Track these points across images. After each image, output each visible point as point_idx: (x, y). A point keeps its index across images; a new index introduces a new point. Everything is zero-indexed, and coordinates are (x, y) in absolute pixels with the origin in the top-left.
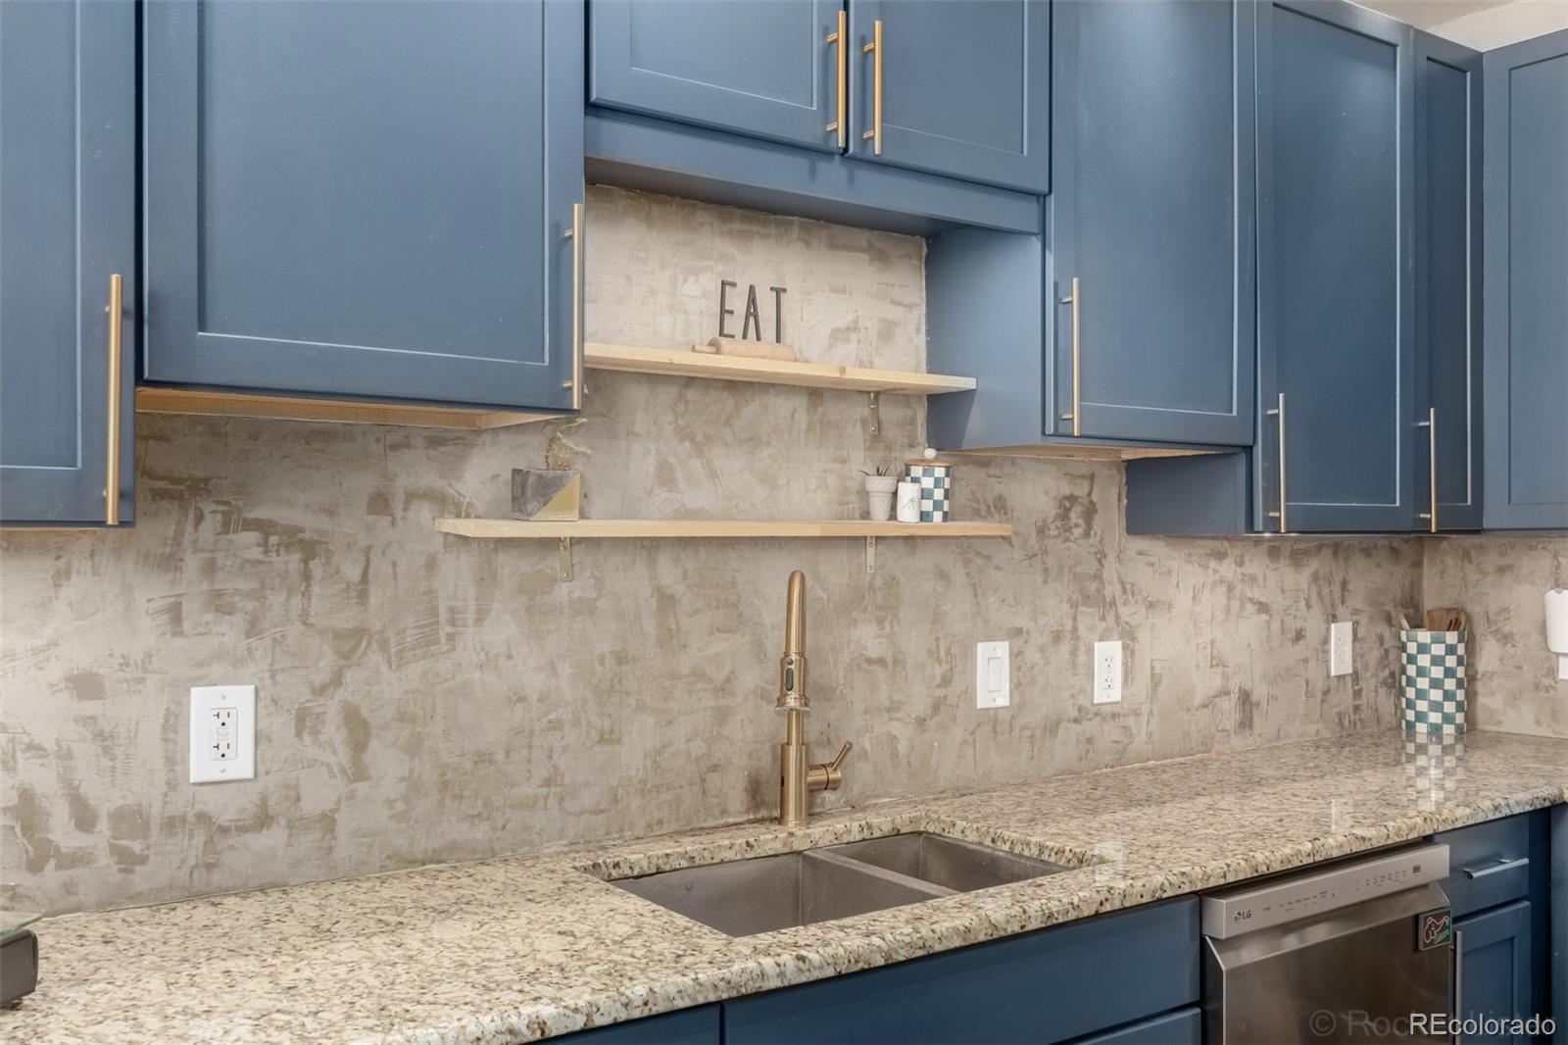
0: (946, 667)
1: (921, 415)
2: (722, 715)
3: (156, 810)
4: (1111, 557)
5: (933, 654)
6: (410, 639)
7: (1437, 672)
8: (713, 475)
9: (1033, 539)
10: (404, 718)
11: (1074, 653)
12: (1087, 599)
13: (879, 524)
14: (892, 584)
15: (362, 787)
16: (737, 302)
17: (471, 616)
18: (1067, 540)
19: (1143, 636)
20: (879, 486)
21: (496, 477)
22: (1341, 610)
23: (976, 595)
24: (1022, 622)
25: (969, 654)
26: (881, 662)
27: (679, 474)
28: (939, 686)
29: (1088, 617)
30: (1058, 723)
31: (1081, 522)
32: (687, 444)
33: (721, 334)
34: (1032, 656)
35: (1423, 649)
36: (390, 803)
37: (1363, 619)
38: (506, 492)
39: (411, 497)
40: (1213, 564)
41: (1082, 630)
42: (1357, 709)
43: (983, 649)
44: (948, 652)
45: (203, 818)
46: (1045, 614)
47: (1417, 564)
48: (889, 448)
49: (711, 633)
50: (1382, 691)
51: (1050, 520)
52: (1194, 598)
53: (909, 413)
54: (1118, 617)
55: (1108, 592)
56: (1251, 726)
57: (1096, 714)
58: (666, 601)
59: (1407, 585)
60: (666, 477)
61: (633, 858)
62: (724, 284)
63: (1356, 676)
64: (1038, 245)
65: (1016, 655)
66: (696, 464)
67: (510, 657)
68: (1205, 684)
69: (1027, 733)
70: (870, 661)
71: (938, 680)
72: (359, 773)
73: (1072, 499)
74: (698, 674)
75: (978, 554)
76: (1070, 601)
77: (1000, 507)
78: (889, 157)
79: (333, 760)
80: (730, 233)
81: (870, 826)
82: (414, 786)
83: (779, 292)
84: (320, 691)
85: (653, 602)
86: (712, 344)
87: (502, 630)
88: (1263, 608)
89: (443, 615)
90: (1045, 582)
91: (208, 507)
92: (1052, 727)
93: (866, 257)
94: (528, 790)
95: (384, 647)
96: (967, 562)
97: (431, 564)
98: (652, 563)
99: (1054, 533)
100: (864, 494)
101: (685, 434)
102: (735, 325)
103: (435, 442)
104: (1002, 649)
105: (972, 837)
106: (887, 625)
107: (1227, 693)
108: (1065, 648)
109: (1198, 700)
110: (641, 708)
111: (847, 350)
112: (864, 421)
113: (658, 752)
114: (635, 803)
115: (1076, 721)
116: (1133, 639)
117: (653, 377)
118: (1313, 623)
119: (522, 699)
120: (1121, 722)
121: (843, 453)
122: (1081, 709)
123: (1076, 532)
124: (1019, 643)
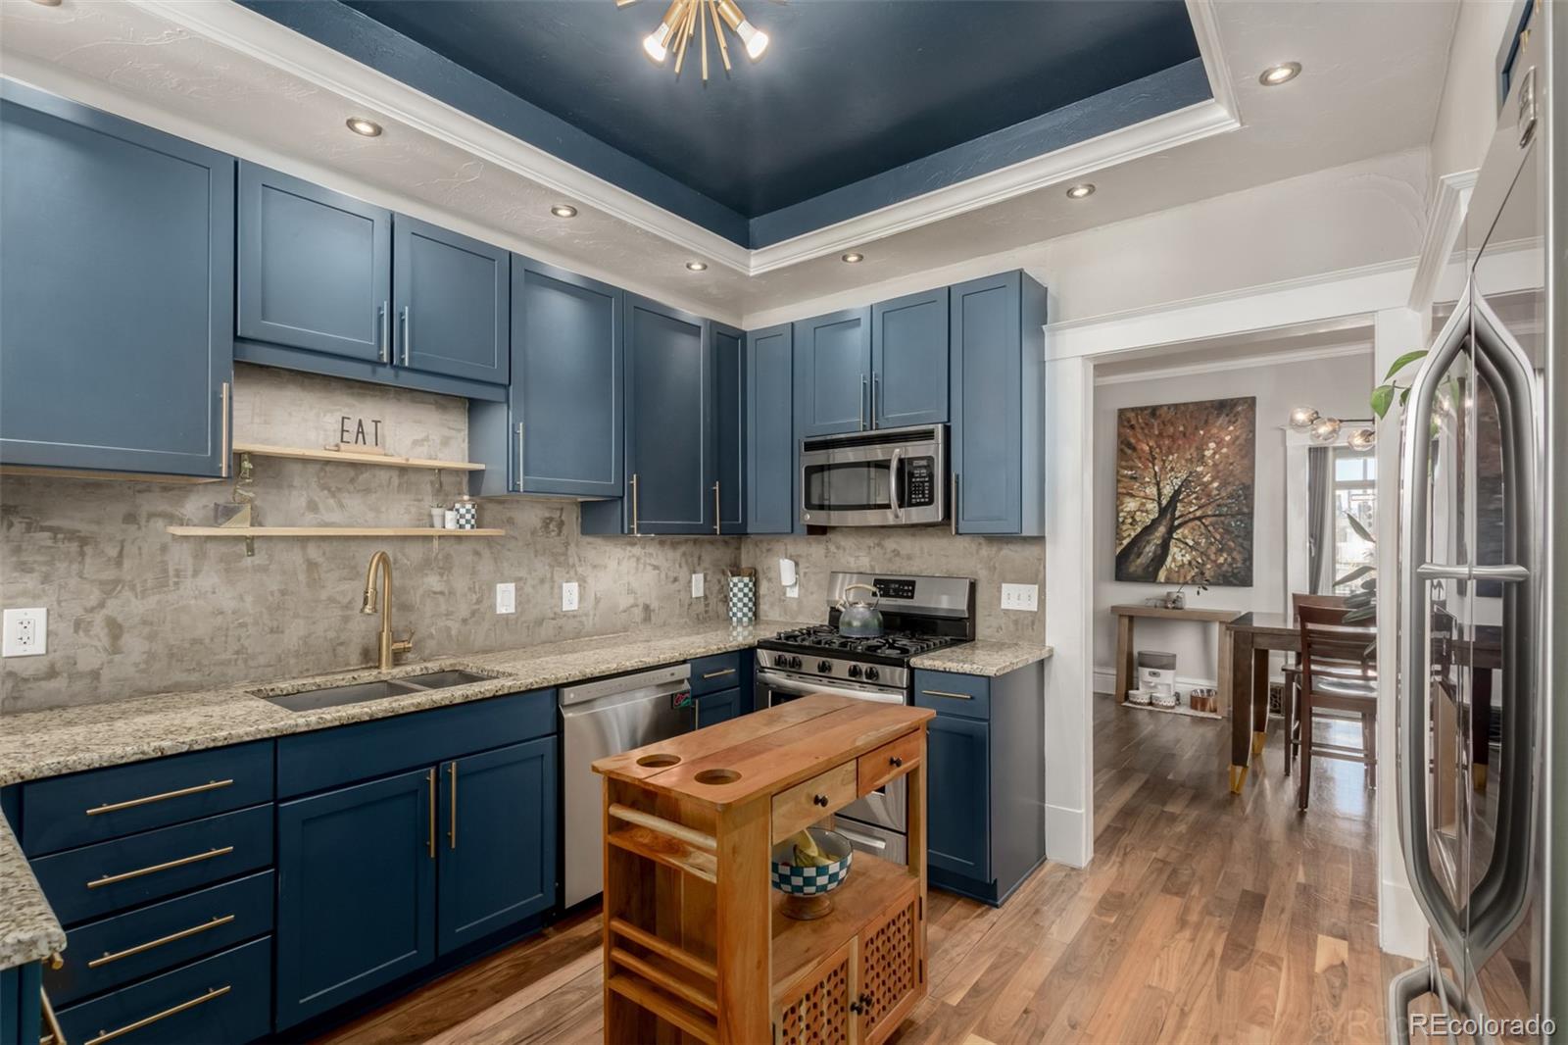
0: (478, 595)
1: (465, 480)
2: (346, 619)
4: (572, 545)
5: (472, 589)
6: (149, 584)
7: (741, 595)
8: (341, 506)
9: (529, 537)
10: (145, 623)
11: (552, 588)
12: (560, 564)
13: (437, 531)
14: (448, 557)
15: (117, 658)
16: (352, 426)
17: (190, 573)
18: (547, 537)
19: (590, 581)
20: (436, 512)
21: (205, 507)
22: (698, 568)
23: (496, 563)
24: (523, 573)
25: (492, 590)
26: (442, 593)
27: (321, 506)
28: (476, 604)
29: (559, 573)
30: (543, 620)
31: (556, 529)
32: (326, 492)
33: (342, 441)
34: (528, 589)
35: (735, 585)
36: (136, 665)
37: (710, 572)
38: (212, 513)
39: (151, 516)
40: (629, 548)
41: (556, 578)
42: (706, 612)
43: (500, 587)
44: (480, 588)
45: (11, 674)
46: (535, 571)
47: (739, 548)
48: (447, 495)
49: (340, 580)
50: (720, 604)
51: (538, 528)
52: (618, 563)
53: (458, 479)
54: (576, 571)
55: (571, 561)
56: (650, 619)
57: (564, 616)
58: (312, 565)
59: (733, 555)
60: (313, 507)
61: (283, 686)
62: (343, 418)
63: (706, 597)
64: (506, 408)
65: (519, 589)
66: (331, 501)
67: (214, 593)
68: (625, 601)
69: (525, 625)
70: (435, 593)
71: (474, 601)
72: (115, 649)
73: (551, 519)
74: (331, 600)
75: (497, 543)
76: (549, 564)
77: (510, 521)
78: (416, 366)
79: (98, 644)
80: (353, 394)
82: (151, 656)
83: (377, 422)
84: (90, 610)
85: (304, 567)
86: (337, 445)
87: (209, 580)
88: (656, 567)
89: (171, 573)
90: (536, 556)
92: (540, 622)
93: (433, 407)
94: (228, 656)
95: (133, 588)
96: (490, 547)
97: (164, 549)
98: (304, 548)
99: (540, 534)
100: (431, 516)
101: (325, 487)
102: (350, 437)
103: (165, 489)
104: (511, 587)
105: (474, 670)
106: (445, 576)
107: (637, 606)
108: (547, 586)
109: (621, 608)
110: (296, 616)
111: (424, 449)
112: (432, 483)
113: (307, 637)
114: (292, 661)
115: (553, 619)
116: (585, 582)
117: (305, 461)
118: (683, 573)
119: (222, 613)
120: (578, 619)
121: (420, 497)
122: (555, 613)
123: (553, 534)
124: (521, 584)
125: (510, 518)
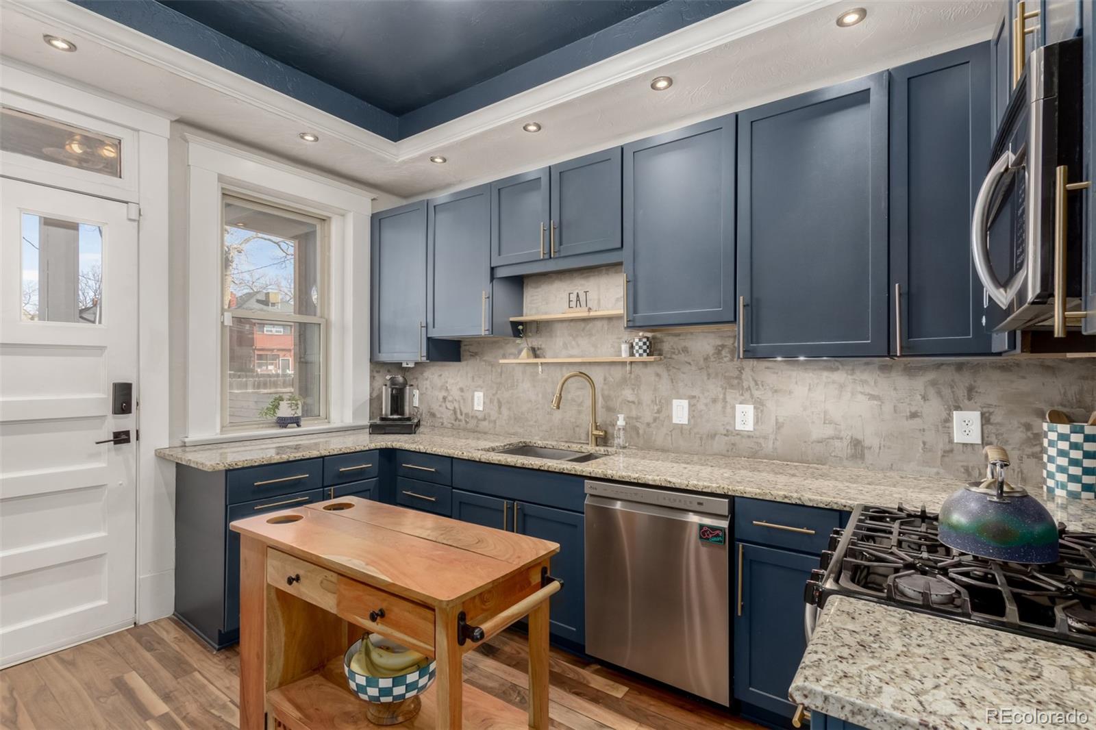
0: (659, 407)
2: (579, 412)
3: (470, 412)
4: (748, 369)
5: (654, 402)
6: (509, 385)
8: (578, 345)
9: (702, 362)
10: (508, 402)
11: (724, 408)
12: (732, 387)
14: (638, 377)
15: (501, 416)
16: (573, 297)
18: (720, 363)
19: (770, 405)
22: (966, 404)
23: (672, 382)
24: (696, 393)
25: (669, 403)
26: (633, 402)
27: (569, 346)
28: (656, 413)
29: (731, 395)
30: (715, 435)
31: (728, 355)
32: (571, 338)
33: (570, 307)
34: (701, 406)
36: (505, 420)
37: (998, 411)
41: (728, 398)
43: (675, 402)
44: (660, 402)
45: (476, 417)
46: (708, 391)
51: (711, 354)
52: (809, 389)
54: (752, 396)
55: (745, 384)
56: (862, 458)
60: (565, 347)
62: (569, 294)
65: (690, 405)
66: (573, 343)
68: (819, 432)
69: (696, 436)
70: (629, 402)
71: (656, 411)
72: (500, 412)
73: (723, 346)
74: (573, 400)
75: (674, 367)
76: (722, 387)
79: (496, 409)
81: (607, 451)
83: (586, 292)
84: (494, 395)
86: (567, 310)
87: (527, 385)
88: (874, 398)
89: (515, 380)
90: (708, 379)
91: (477, 357)
92: (713, 436)
94: (531, 423)
95: (505, 387)
96: (669, 371)
98: (561, 369)
99: (712, 359)
101: (570, 335)
102: (573, 304)
104: (685, 403)
106: (636, 390)
107: (840, 438)
108: (719, 405)
109: (815, 438)
114: (556, 431)
115: (725, 435)
116: (763, 405)
118: (931, 408)
120: (755, 440)
121: (620, 336)
122: (727, 431)
123: (725, 359)
124: (694, 401)
125: (685, 347)
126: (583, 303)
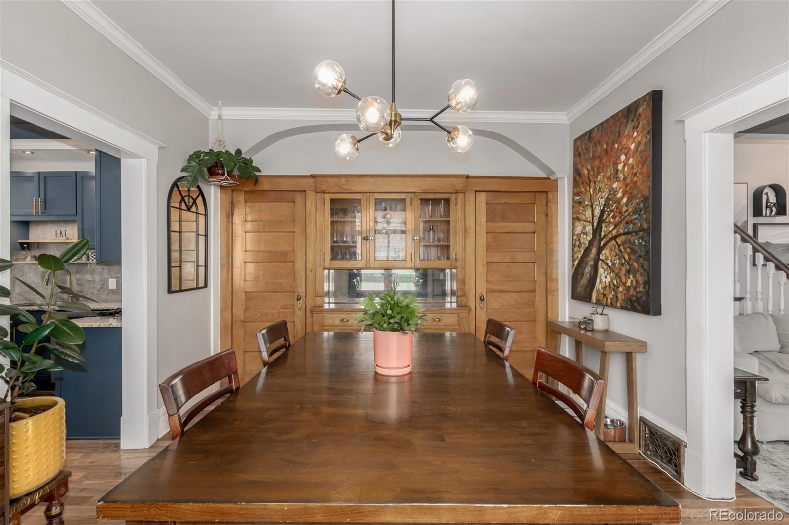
0: (103, 282)
5: (101, 280)
14: (93, 270)
16: (58, 232)
23: (109, 272)
24: (119, 276)
25: (108, 280)
26: (91, 281)
28: (102, 285)
33: (56, 237)
43: (110, 280)
44: (103, 280)
62: (56, 231)
69: (120, 293)
70: (89, 281)
83: (65, 231)
87: (32, 275)
96: (108, 267)
102: (58, 235)
104: (115, 280)
106: (92, 275)
124: (118, 279)
126: (64, 235)
